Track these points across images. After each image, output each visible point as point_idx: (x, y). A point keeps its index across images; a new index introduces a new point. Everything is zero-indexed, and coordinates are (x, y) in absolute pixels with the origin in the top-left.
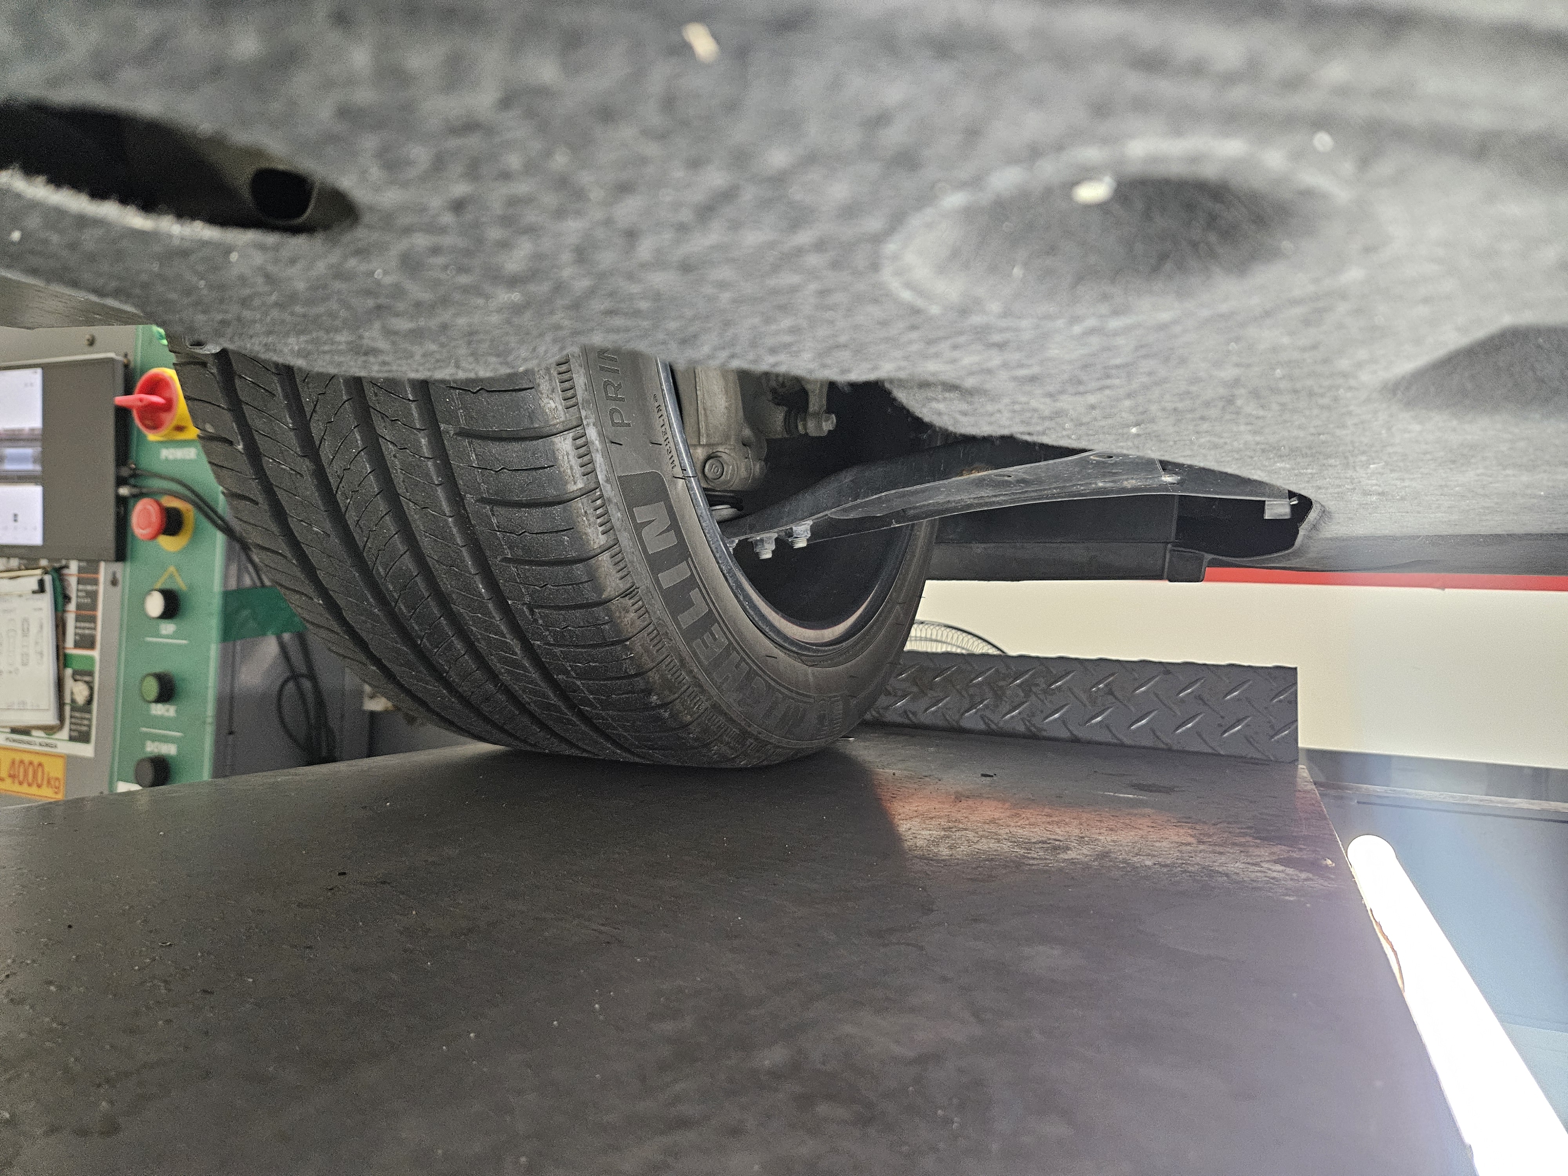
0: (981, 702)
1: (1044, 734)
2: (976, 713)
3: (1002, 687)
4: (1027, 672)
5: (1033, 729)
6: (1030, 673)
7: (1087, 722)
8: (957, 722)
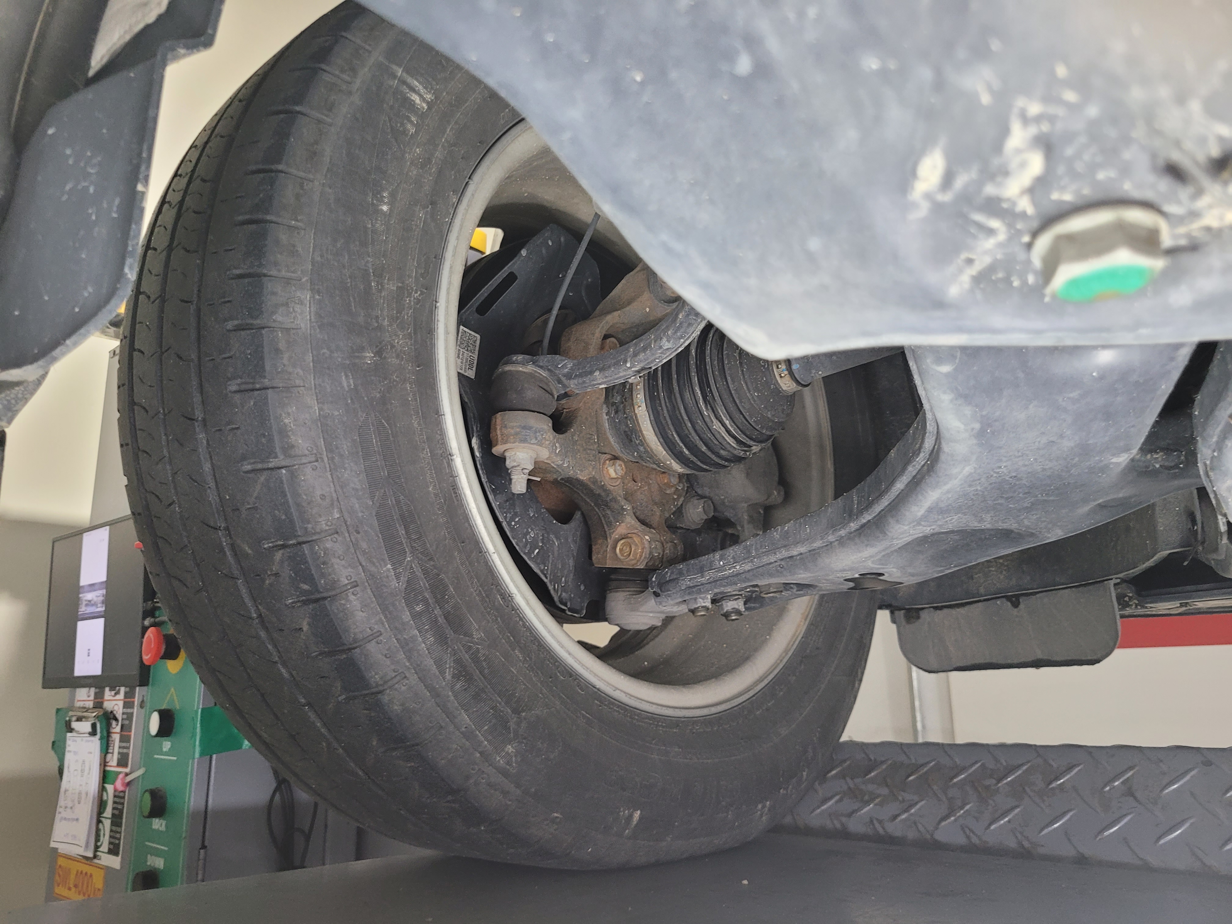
0: (962, 808)
1: (1042, 851)
2: (955, 820)
3: (987, 788)
4: (1019, 766)
5: (1026, 844)
6: (1025, 768)
7: (1096, 837)
8: (932, 835)
